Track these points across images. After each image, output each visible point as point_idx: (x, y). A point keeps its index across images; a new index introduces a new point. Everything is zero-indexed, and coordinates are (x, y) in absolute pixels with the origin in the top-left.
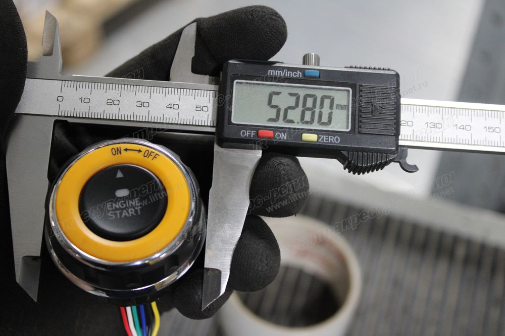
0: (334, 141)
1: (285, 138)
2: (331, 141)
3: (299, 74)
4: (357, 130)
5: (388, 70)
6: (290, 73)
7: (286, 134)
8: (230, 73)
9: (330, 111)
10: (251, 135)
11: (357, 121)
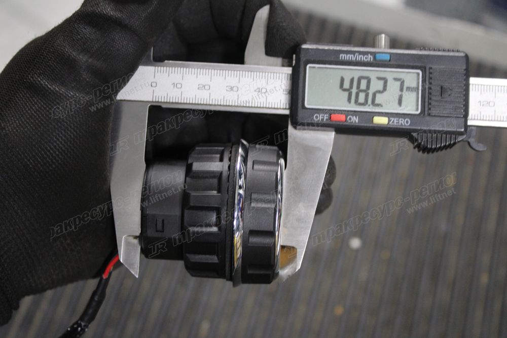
0: (404, 123)
1: (357, 121)
2: (401, 123)
3: (370, 58)
4: (426, 113)
5: (458, 51)
6: (361, 58)
7: (357, 117)
8: (303, 58)
9: (400, 93)
10: (324, 119)
11: (427, 104)
